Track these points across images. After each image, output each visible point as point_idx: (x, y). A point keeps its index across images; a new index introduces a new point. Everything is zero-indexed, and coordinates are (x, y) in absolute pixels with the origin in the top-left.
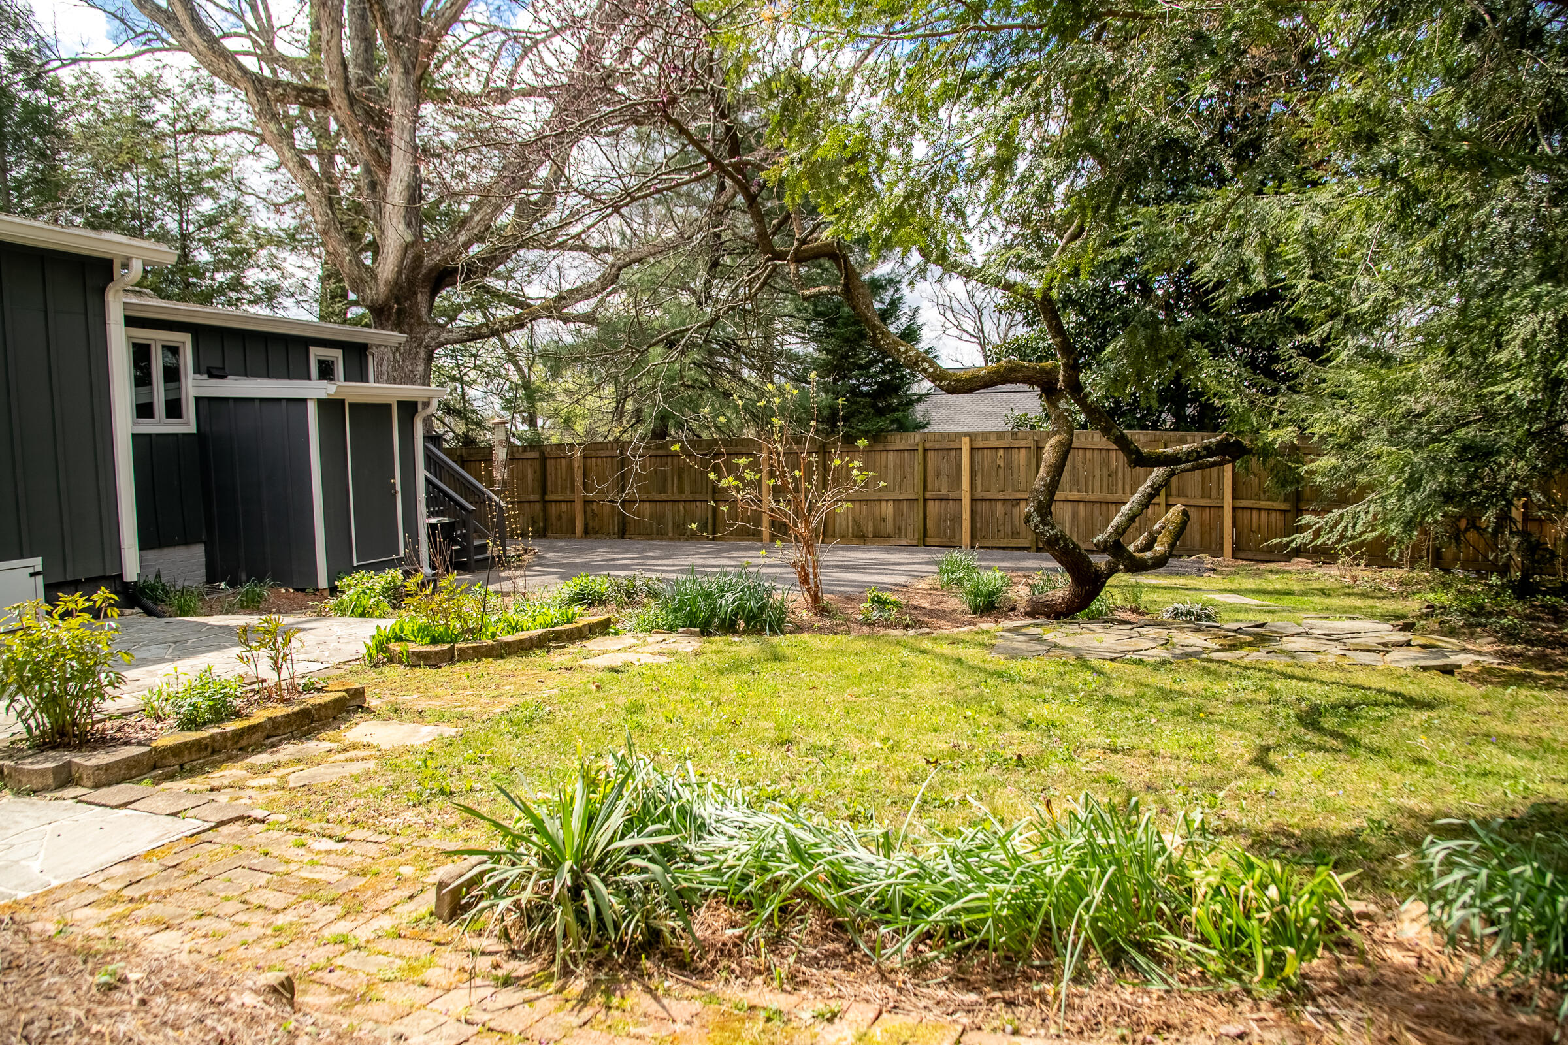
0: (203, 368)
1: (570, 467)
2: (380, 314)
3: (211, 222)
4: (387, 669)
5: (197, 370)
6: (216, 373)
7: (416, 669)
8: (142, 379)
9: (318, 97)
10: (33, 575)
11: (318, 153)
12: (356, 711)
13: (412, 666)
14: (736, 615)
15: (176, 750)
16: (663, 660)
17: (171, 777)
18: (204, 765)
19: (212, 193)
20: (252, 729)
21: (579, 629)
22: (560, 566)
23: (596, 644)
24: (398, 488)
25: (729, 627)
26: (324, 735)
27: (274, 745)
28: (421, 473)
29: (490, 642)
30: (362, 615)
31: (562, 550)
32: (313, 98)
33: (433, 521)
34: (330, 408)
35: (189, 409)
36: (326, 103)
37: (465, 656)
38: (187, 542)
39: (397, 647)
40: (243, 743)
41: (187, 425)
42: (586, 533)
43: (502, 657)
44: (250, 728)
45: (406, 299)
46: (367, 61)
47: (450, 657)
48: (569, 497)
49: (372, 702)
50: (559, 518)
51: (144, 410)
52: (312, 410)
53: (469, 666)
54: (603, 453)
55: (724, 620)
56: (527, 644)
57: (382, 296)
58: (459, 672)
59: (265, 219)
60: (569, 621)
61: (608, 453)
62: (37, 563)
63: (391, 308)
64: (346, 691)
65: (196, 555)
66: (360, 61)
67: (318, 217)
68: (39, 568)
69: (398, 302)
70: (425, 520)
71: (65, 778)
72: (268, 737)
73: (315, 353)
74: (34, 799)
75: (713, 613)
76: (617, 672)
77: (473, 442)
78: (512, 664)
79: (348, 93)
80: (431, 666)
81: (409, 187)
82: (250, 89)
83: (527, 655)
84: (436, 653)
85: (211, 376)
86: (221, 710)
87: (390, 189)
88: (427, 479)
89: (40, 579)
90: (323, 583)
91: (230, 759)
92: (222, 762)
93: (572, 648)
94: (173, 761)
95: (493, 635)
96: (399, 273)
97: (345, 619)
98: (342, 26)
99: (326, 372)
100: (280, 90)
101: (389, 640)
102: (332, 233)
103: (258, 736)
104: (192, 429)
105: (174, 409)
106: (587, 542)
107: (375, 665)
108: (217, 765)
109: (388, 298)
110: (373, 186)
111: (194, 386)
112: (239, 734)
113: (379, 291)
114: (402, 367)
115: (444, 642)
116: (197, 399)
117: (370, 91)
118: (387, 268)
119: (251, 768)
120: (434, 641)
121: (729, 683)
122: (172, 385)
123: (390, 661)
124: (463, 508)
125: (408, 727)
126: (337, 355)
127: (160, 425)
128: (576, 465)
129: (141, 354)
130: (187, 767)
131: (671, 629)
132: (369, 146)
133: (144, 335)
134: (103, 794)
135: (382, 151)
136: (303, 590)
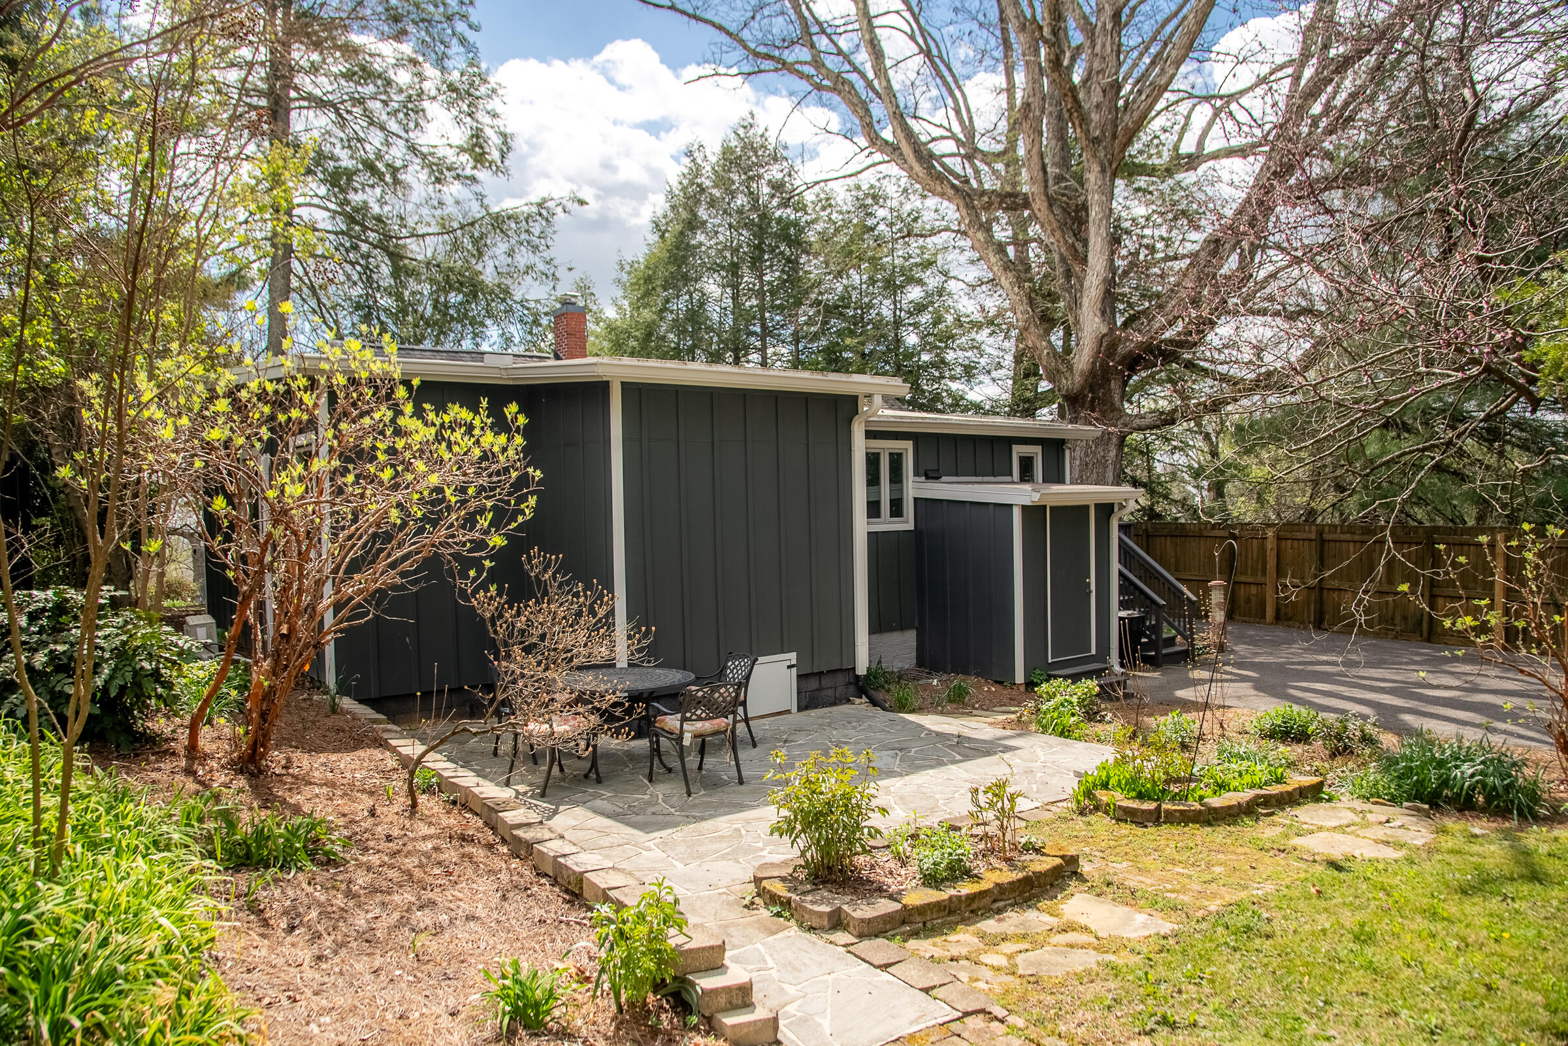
0: (922, 471)
1: (1263, 549)
2: (1074, 403)
3: (920, 308)
4: (1092, 818)
5: (916, 474)
6: (930, 475)
7: (1122, 824)
8: (873, 480)
9: (1019, 201)
10: (789, 667)
11: (1015, 241)
12: (1070, 877)
13: (1118, 820)
14: (1473, 790)
15: (922, 910)
16: (1390, 853)
17: (915, 934)
18: (943, 924)
19: (920, 282)
20: (982, 894)
21: (1289, 793)
22: (1253, 666)
23: (1307, 814)
24: (1093, 587)
25: (1464, 805)
26: (1043, 904)
27: (999, 911)
28: (1115, 566)
29: (1197, 806)
30: (1062, 734)
31: (1253, 642)
32: (1013, 201)
33: (1123, 614)
34: (1033, 513)
35: (909, 508)
36: (1026, 204)
37: (1172, 818)
38: (902, 628)
39: (1103, 796)
40: (974, 906)
41: (907, 523)
42: (1278, 618)
43: (1210, 825)
44: (981, 893)
45: (1101, 386)
46: (1063, 158)
47: (1156, 818)
48: (1260, 579)
49: (1086, 868)
50: (1248, 601)
51: (873, 509)
52: (1017, 515)
53: (1176, 830)
54: (1299, 535)
55: (1459, 795)
56: (1235, 810)
57: (1077, 386)
58: (1166, 837)
59: (967, 306)
60: (1279, 781)
61: (1305, 536)
62: (792, 657)
63: (1086, 396)
64: (1062, 857)
65: (909, 639)
66: (1057, 159)
67: (1020, 315)
68: (794, 662)
69: (1092, 390)
70: (1117, 614)
71: (837, 922)
72: (995, 901)
73: (1018, 450)
74: (813, 937)
75: (1445, 783)
76: (1339, 868)
77: (1159, 516)
78: (1219, 834)
79: (1046, 195)
80: (1137, 823)
81: (1105, 280)
82: (961, 204)
83: (1235, 823)
84: (1143, 811)
85: (928, 477)
86: (958, 871)
87: (1086, 284)
88: (1121, 574)
89: (794, 670)
90: (1020, 678)
91: (964, 921)
92: (957, 923)
93: (1283, 817)
94: (918, 919)
95: (1201, 798)
96: (1094, 363)
97: (1046, 737)
98: (1041, 134)
99: (1026, 474)
100: (986, 199)
101: (1095, 785)
102: (1032, 329)
103: (987, 901)
104: (910, 526)
105: (897, 509)
106: (1280, 632)
107: (1082, 813)
108: (952, 927)
109: (1083, 388)
110: (1068, 274)
111: (914, 488)
112: (972, 898)
113: (1073, 381)
114: (1094, 453)
115: (1150, 798)
116: (916, 499)
117: (1066, 188)
118: (1082, 359)
119: (982, 936)
120: (1141, 796)
121: (1475, 908)
122: (897, 486)
123: (1097, 808)
124: (1153, 602)
125: (1122, 910)
126: (1036, 451)
127: (887, 524)
128: (1269, 546)
129: (873, 461)
130: (929, 925)
131: (1394, 800)
132: (1066, 242)
133: (878, 445)
134: (866, 947)
135: (1079, 246)
136: (1001, 683)
